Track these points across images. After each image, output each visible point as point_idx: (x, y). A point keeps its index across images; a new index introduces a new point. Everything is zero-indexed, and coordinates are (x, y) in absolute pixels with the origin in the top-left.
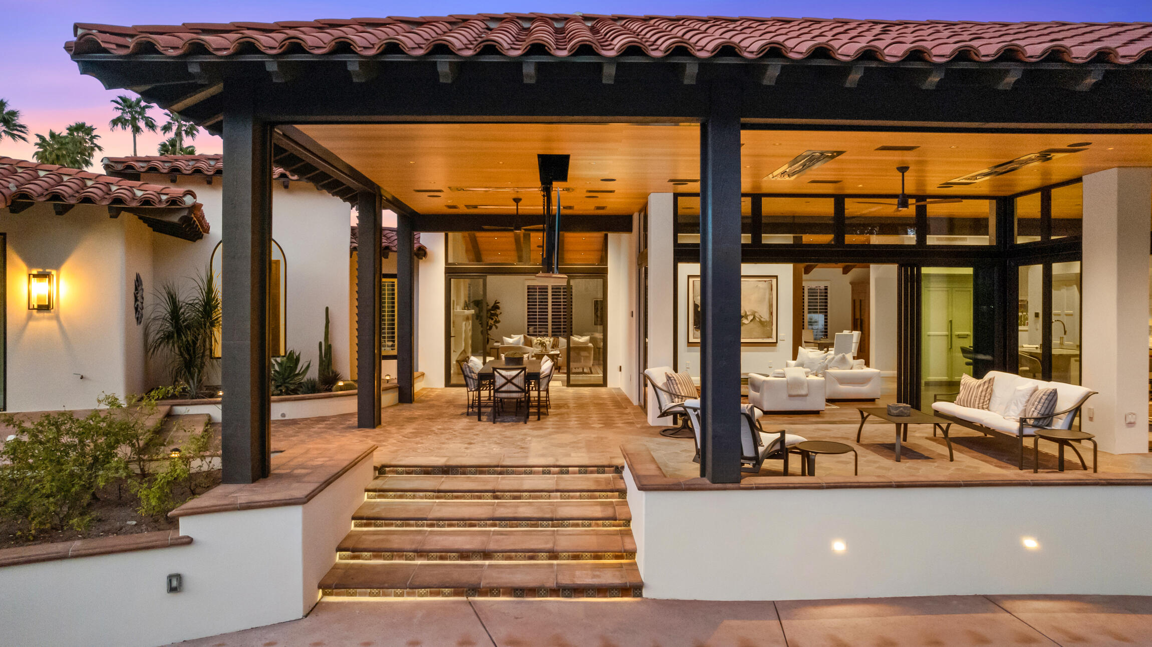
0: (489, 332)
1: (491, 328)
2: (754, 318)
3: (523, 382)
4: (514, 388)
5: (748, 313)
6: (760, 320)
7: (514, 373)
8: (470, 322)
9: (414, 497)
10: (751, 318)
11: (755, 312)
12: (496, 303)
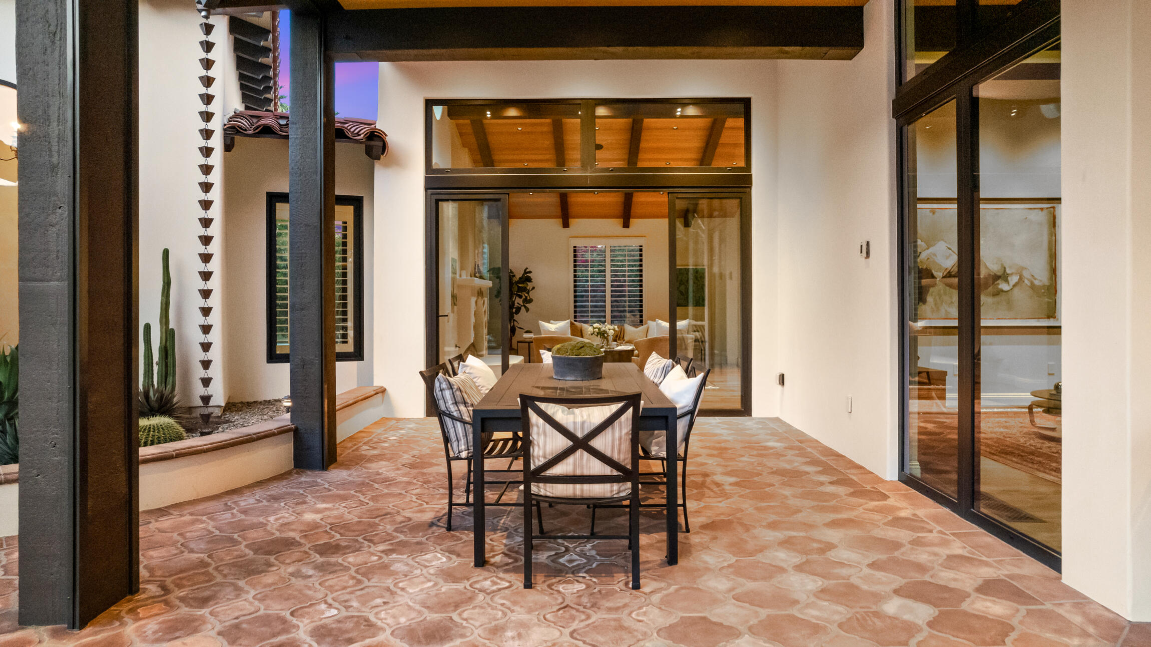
0: (516, 317)
1: (518, 310)
2: (1021, 279)
3: (626, 446)
4: (597, 468)
5: (1008, 271)
6: (1032, 283)
8: (486, 300)
10: (1014, 279)
11: (1023, 268)
12: (526, 272)
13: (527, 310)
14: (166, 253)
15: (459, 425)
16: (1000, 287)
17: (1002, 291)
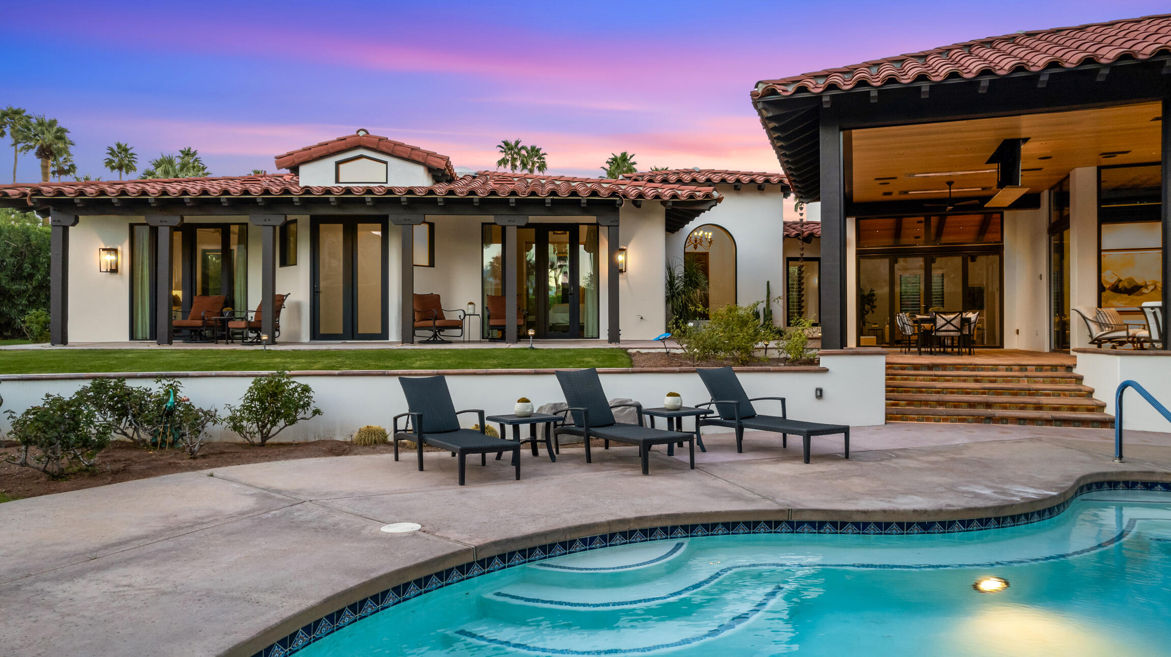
0: (866, 316)
3: (959, 323)
4: (952, 328)
5: (1148, 283)
7: (952, 316)
9: (916, 380)
10: (1151, 288)
11: (1156, 282)
12: (872, 290)
13: (873, 312)
14: (768, 283)
15: (908, 327)
16: (1143, 291)
17: (1144, 293)
